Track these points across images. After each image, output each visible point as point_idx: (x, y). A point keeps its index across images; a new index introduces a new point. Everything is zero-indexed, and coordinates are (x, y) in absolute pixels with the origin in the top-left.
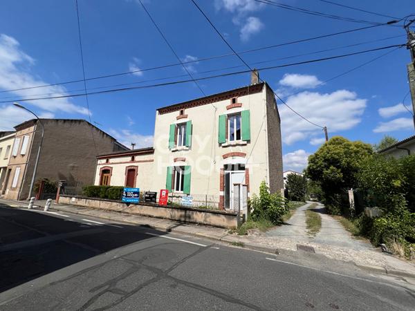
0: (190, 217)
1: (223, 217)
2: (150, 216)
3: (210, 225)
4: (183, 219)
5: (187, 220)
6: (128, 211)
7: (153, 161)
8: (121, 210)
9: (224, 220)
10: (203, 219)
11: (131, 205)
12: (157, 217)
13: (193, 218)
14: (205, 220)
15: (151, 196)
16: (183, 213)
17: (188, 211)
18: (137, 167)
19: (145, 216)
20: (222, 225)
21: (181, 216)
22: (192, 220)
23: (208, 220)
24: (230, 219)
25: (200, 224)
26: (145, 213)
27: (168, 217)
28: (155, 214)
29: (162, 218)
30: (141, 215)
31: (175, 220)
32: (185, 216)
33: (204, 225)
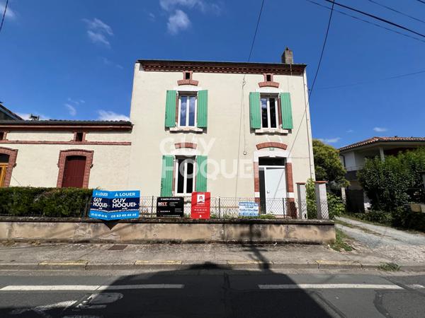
0: (259, 235)
1: (314, 229)
2: (173, 242)
3: (296, 242)
4: (246, 239)
5: (255, 239)
6: (112, 238)
7: (130, 144)
8: (88, 237)
9: (316, 233)
10: (284, 234)
11: (118, 226)
12: (189, 242)
13: (266, 236)
14: (287, 236)
15: (172, 204)
16: (246, 229)
17: (255, 227)
18: (92, 152)
19: (159, 242)
20: (314, 240)
21: (242, 235)
22: (264, 239)
23: (292, 234)
24: (324, 231)
25: (280, 243)
26: (161, 236)
27: (214, 238)
28: (185, 237)
29: (203, 242)
30: (148, 242)
31: (232, 243)
32: (251, 234)
33: (286, 243)
